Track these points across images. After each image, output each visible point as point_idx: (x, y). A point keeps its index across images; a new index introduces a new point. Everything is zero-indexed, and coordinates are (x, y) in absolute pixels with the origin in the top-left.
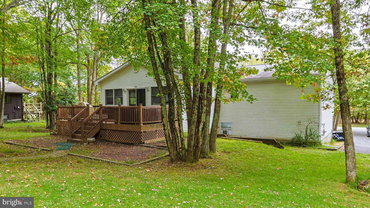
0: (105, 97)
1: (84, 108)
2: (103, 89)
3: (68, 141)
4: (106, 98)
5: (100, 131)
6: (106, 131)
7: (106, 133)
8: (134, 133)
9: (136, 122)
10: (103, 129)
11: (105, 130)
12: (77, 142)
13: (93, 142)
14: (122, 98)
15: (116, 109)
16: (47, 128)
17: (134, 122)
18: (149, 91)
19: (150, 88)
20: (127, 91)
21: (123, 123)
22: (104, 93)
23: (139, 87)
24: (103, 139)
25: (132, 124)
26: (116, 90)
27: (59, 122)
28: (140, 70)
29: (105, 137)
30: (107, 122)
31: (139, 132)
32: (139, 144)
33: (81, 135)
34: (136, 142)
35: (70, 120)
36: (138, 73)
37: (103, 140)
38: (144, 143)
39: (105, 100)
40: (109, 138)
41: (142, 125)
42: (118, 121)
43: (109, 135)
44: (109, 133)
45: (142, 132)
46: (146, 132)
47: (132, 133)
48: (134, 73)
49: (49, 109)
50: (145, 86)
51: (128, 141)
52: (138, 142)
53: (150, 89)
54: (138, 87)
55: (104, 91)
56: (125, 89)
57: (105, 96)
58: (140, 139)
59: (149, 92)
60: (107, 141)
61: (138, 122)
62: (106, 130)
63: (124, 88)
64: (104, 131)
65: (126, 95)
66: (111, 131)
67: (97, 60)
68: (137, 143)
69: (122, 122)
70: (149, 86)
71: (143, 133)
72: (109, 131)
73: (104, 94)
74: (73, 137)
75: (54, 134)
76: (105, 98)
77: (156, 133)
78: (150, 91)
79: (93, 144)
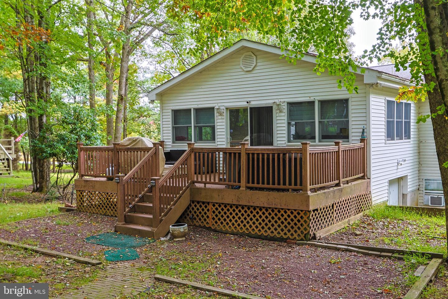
0: (170, 126)
1: (150, 152)
2: (169, 108)
3: (116, 231)
4: (173, 127)
5: (190, 205)
6: (206, 207)
7: (208, 210)
8: (289, 212)
9: (293, 186)
10: (198, 202)
11: (203, 203)
12: (142, 234)
13: (184, 235)
14: (213, 128)
15: (235, 154)
16: (34, 191)
17: (287, 186)
18: (281, 112)
19: (286, 104)
20: (227, 112)
21: (251, 188)
22: (170, 117)
23: (255, 103)
24: (197, 224)
25: (278, 190)
26: (197, 110)
27: (83, 183)
28: (258, 64)
29: (205, 220)
30: (208, 186)
31: (302, 211)
32: (302, 240)
33: (151, 216)
34: (292, 235)
35: (122, 180)
36: (254, 72)
37: (200, 226)
38: (314, 238)
39: (171, 132)
40: (216, 222)
41: (309, 192)
42: (239, 182)
43: (216, 216)
44: (214, 212)
45: (310, 211)
46: (317, 210)
47: (282, 212)
48: (243, 73)
49: (45, 152)
50: (273, 101)
51: (269, 232)
52: (299, 235)
53: (285, 107)
54: (252, 103)
55: (170, 114)
56: (222, 108)
57: (170, 123)
58: (305, 229)
59: (283, 114)
60: (209, 229)
61: (298, 187)
62: (208, 203)
63: (219, 104)
64: (201, 206)
65: (224, 121)
66: (220, 206)
67: (128, 52)
68: (297, 238)
69: (251, 185)
70: (282, 100)
71: (312, 213)
72: (214, 206)
73: (170, 120)
74: (128, 220)
75: (69, 210)
76: (171, 129)
77: (332, 210)
78: (286, 111)
79: (184, 239)
